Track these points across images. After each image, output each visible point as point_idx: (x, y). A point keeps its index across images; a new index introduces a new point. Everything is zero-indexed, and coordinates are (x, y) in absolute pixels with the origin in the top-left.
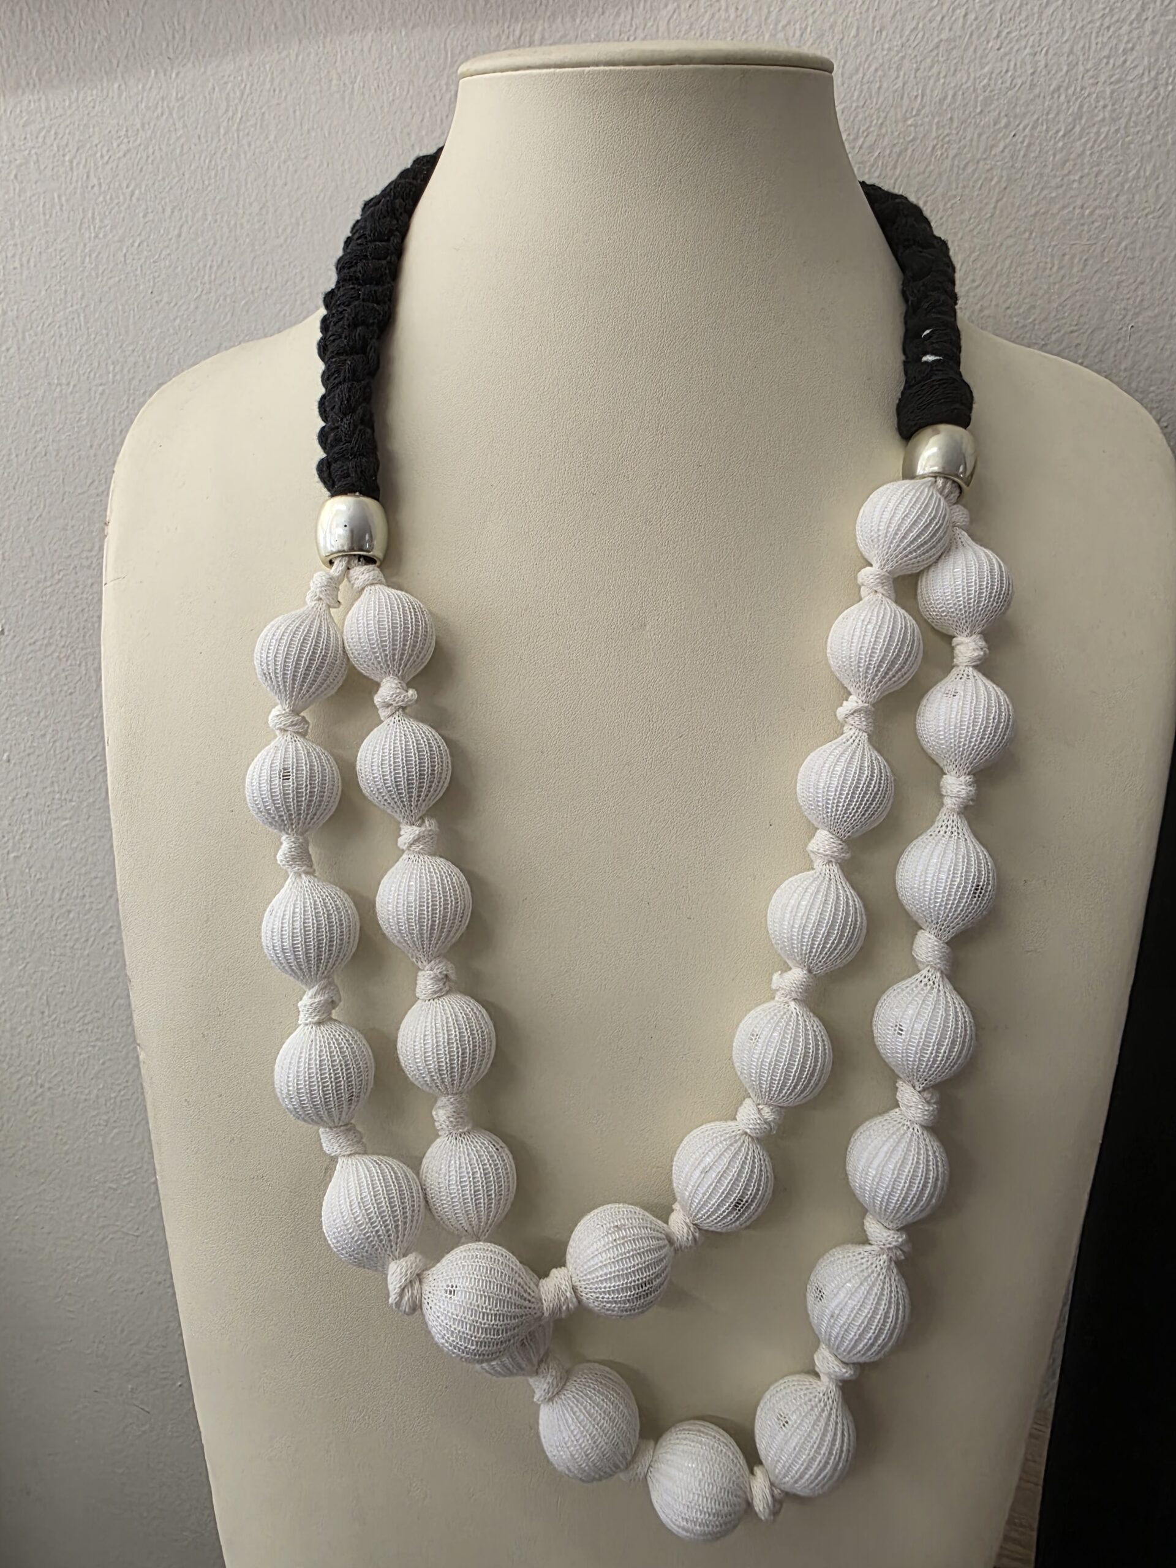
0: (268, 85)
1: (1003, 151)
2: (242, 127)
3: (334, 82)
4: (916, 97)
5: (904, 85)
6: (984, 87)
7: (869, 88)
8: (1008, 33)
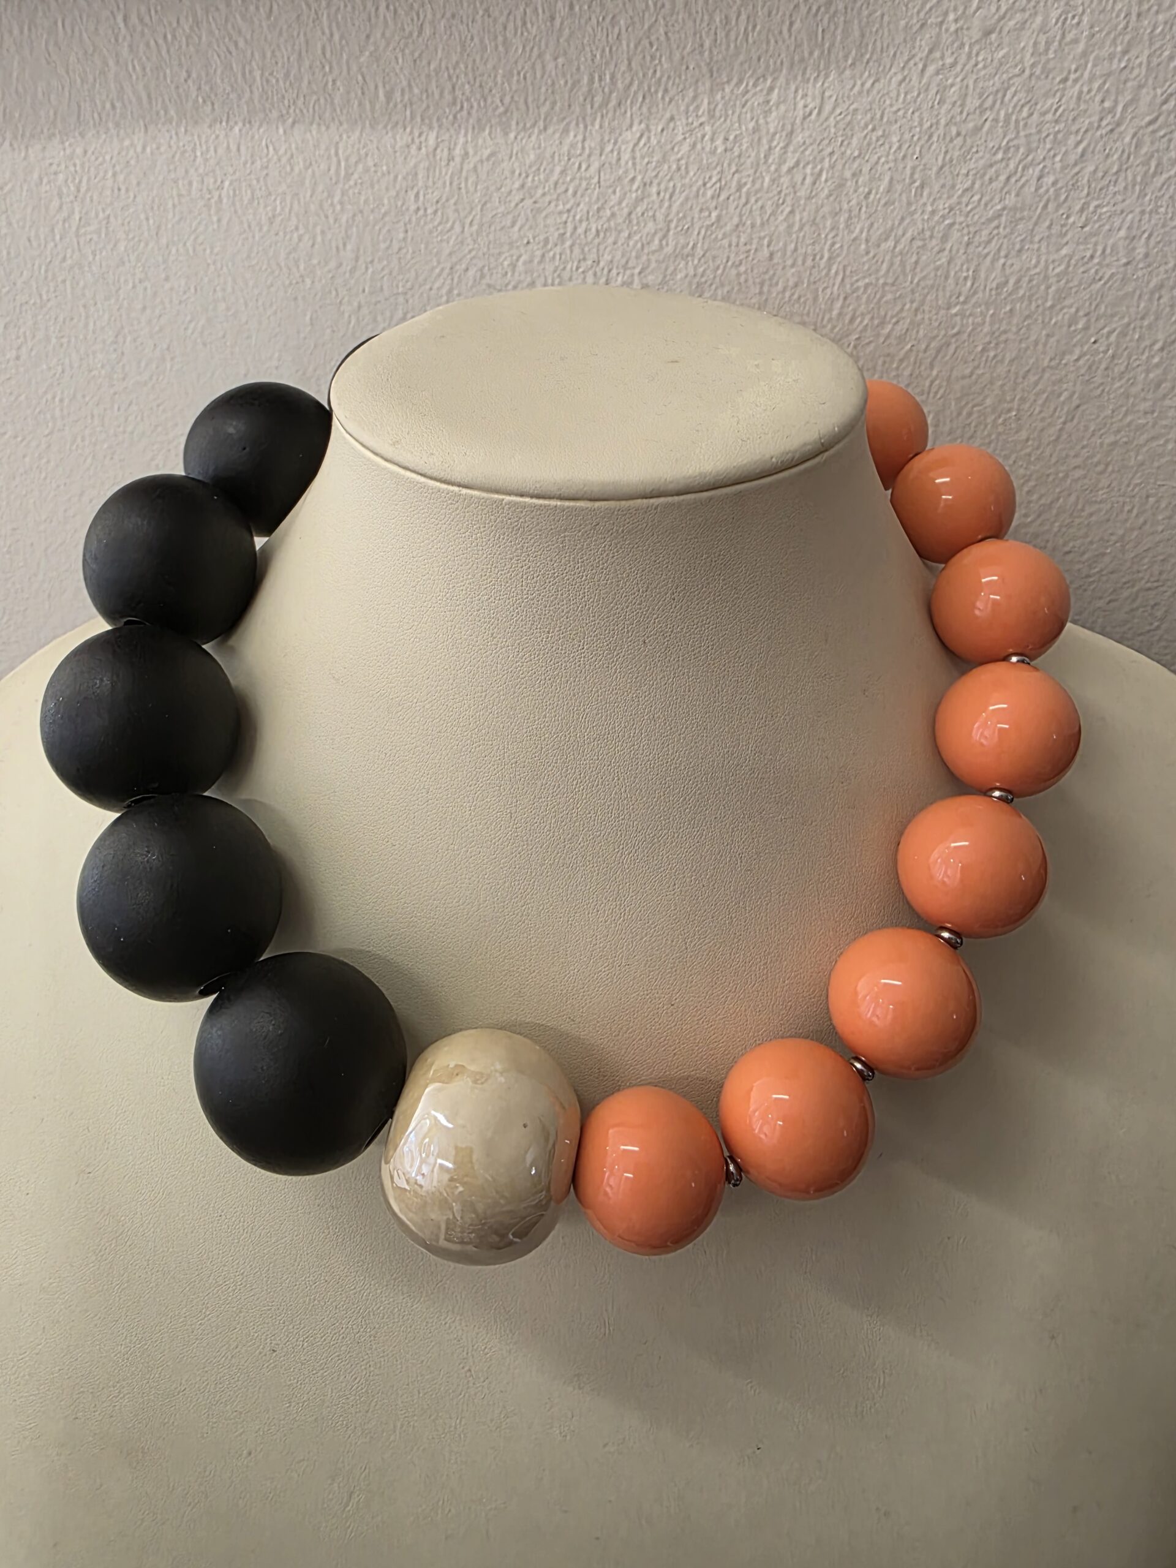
0: (109, 183)
1: (1077, 360)
2: (82, 231)
3: (195, 184)
4: (966, 278)
5: (949, 263)
6: (1058, 275)
7: (901, 260)
8: (1097, 207)
